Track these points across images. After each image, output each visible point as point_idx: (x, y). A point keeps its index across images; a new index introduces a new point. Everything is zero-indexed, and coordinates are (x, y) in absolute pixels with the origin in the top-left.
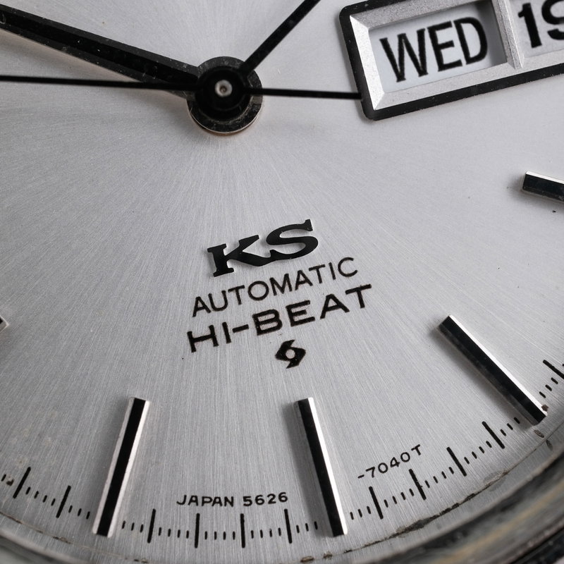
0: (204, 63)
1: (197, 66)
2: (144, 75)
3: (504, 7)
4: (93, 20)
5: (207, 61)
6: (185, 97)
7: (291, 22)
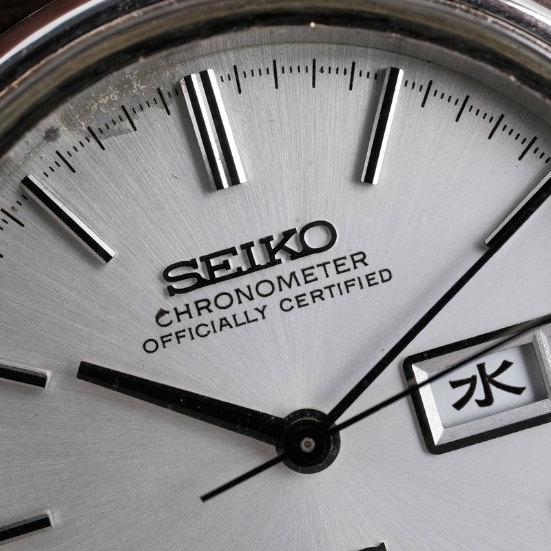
0: (289, 415)
1: (283, 417)
2: (238, 426)
3: (544, 351)
4: (191, 376)
5: (292, 413)
6: (274, 445)
7: (366, 382)
